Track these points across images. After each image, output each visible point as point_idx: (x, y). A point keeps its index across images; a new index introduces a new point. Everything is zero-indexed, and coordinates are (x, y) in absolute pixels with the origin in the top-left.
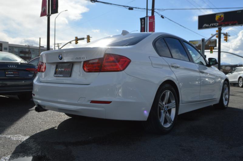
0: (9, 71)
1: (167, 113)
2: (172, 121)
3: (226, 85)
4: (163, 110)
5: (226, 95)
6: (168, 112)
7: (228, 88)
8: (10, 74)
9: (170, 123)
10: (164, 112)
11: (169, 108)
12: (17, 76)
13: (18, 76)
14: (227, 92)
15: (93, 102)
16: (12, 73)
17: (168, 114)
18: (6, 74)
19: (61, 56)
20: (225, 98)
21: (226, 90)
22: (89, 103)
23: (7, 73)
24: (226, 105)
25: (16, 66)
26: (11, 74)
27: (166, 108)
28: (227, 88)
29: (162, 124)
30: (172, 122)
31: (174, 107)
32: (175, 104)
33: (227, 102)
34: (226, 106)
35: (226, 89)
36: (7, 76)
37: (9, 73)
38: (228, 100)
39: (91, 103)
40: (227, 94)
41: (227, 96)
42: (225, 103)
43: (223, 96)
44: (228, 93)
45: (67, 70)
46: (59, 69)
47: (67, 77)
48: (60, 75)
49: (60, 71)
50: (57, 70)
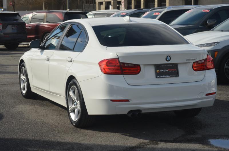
39: (206, 95)
45: (172, 71)
46: (161, 70)
47: (175, 77)
48: (166, 76)
49: (163, 71)
50: (157, 71)
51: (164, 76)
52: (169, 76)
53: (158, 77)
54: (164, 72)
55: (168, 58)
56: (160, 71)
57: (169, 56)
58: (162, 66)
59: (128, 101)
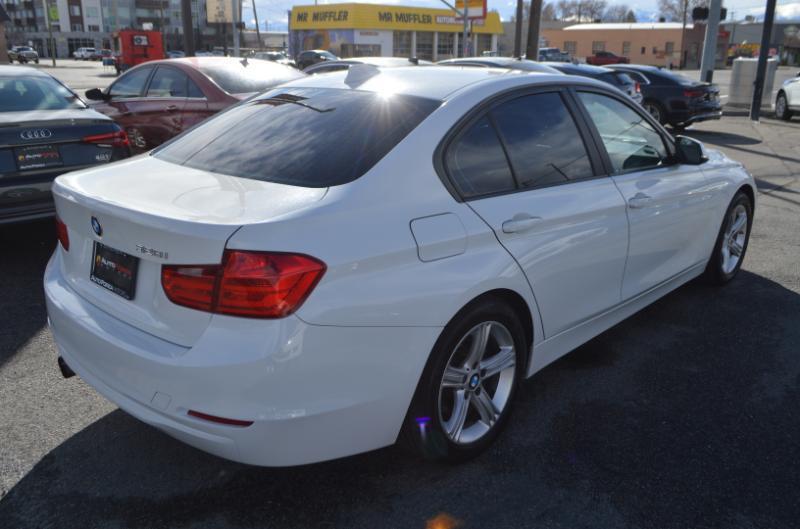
0: (29, 153)
1: (478, 394)
2: (496, 412)
3: (741, 207)
4: (462, 388)
5: (734, 238)
6: (483, 389)
7: (747, 213)
8: (31, 161)
9: (487, 422)
10: (467, 393)
11: (488, 375)
12: (56, 163)
13: (61, 164)
14: (742, 227)
16: (39, 156)
17: (483, 396)
18: (17, 163)
19: (97, 224)
20: (731, 248)
21: (738, 223)
22: (185, 416)
23: (21, 158)
24: (729, 270)
25: (47, 133)
26: (37, 161)
27: (476, 378)
28: (744, 214)
29: (457, 436)
30: (497, 416)
31: (509, 364)
32: (513, 354)
33: (736, 259)
34: (731, 276)
35: (738, 216)
36: (22, 167)
37: (28, 156)
38: (741, 252)
39: (188, 414)
40: (741, 233)
41: (740, 241)
42: (728, 265)
43: (725, 242)
44: (745, 230)
45: (123, 273)
46: (103, 260)
48: (106, 285)
49: (106, 266)
50: (98, 259)
51: (102, 282)
52: (112, 287)
53: (93, 276)
54: (108, 268)
55: (94, 224)
57: (96, 220)
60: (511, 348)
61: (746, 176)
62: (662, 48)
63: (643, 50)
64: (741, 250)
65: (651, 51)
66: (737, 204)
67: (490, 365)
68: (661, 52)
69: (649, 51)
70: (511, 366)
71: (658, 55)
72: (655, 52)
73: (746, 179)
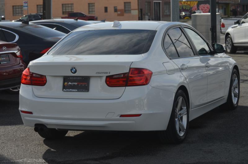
1: (180, 121)
2: (185, 129)
4: (177, 118)
5: (235, 89)
7: (238, 78)
9: (183, 132)
10: (178, 120)
11: (181, 116)
14: (236, 85)
15: (122, 116)
19: (74, 70)
20: (234, 94)
21: (235, 82)
22: (118, 117)
24: (235, 103)
27: (179, 116)
28: (236, 78)
29: (178, 133)
30: (185, 131)
32: (186, 110)
33: (237, 99)
34: (236, 106)
35: (235, 80)
38: (238, 96)
39: (120, 117)
41: (237, 91)
42: (235, 101)
43: (232, 91)
44: (238, 86)
45: (82, 84)
46: (70, 83)
47: (83, 91)
48: (73, 90)
49: (71, 84)
50: (65, 84)
51: (71, 90)
52: (77, 90)
53: (64, 90)
54: (73, 85)
55: (73, 70)
56: (68, 84)
57: (74, 68)
58: (71, 78)
59: (31, 113)
60: (186, 108)
61: (235, 62)
62: (121, 7)
63: (106, 9)
64: (238, 95)
65: (113, 10)
66: (233, 74)
67: (181, 112)
68: (121, 10)
69: (111, 9)
70: (186, 114)
71: (119, 13)
72: (116, 10)
73: (235, 63)
